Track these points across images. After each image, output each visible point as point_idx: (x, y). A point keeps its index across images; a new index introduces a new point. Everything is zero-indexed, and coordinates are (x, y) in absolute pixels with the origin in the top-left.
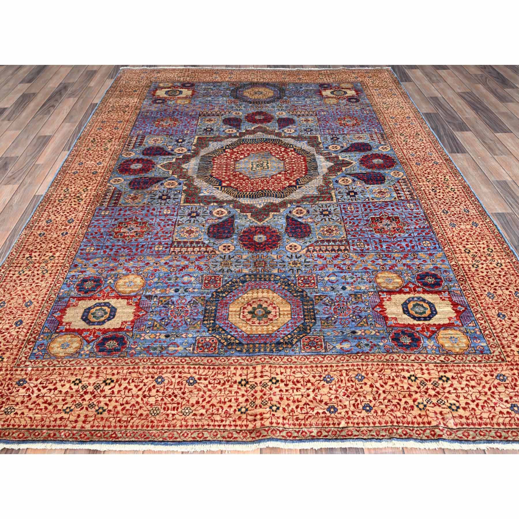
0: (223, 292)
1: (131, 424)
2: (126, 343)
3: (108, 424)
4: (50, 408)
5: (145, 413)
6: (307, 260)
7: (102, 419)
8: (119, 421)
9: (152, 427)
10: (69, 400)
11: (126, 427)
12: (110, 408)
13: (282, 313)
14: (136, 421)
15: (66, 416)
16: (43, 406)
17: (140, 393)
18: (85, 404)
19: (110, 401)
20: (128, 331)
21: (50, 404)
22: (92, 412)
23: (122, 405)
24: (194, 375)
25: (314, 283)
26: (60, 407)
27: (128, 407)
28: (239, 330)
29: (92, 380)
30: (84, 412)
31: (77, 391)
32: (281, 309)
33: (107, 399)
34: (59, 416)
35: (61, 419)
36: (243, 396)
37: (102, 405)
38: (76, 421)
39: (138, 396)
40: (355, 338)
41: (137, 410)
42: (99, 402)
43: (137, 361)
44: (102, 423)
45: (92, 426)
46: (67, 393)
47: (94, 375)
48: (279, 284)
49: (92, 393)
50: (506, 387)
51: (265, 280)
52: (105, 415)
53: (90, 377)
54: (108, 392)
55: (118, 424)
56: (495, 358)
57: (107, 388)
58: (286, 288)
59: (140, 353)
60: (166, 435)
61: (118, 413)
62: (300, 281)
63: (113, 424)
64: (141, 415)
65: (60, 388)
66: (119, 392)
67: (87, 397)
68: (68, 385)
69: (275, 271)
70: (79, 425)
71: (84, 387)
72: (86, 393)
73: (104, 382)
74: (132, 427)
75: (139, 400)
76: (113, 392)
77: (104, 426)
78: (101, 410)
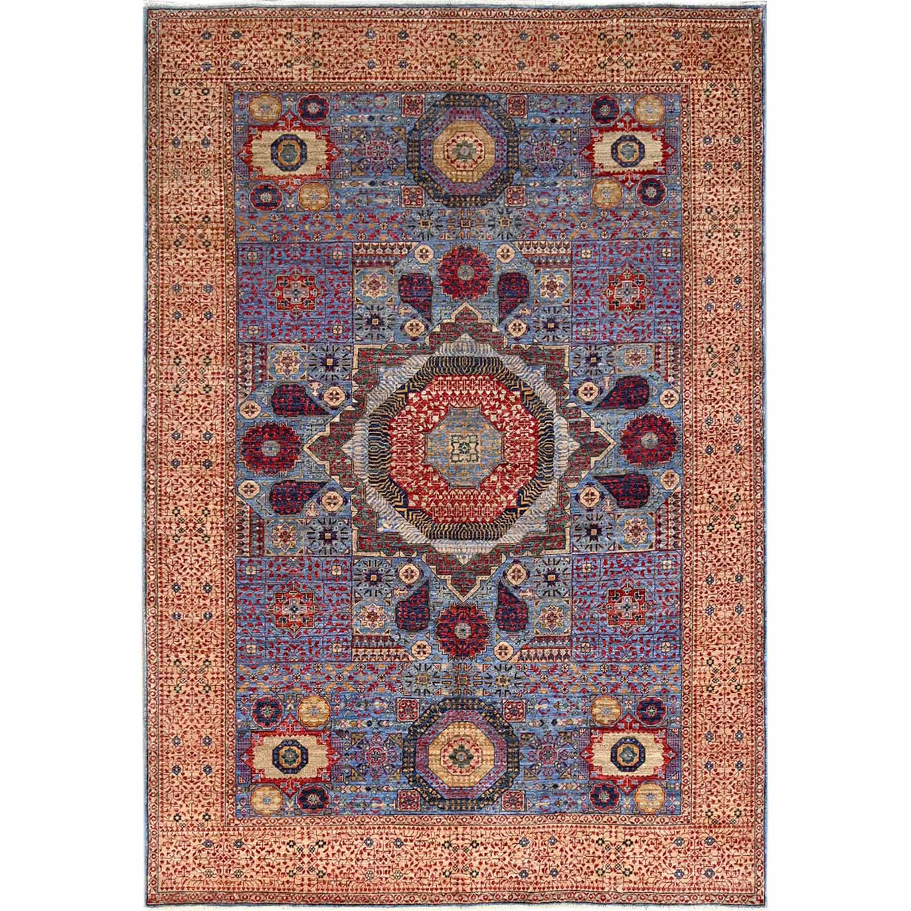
0: (420, 727)
1: (350, 887)
2: (327, 798)
3: (330, 887)
4: (275, 870)
5: (361, 877)
6: (518, 676)
7: (324, 882)
8: (340, 884)
9: (370, 890)
10: (289, 863)
11: (347, 890)
12: (329, 871)
13: (484, 758)
14: (354, 885)
15: (291, 879)
16: (267, 869)
17: (353, 856)
18: (306, 867)
19: (327, 864)
20: (325, 781)
21: (273, 867)
22: (313, 876)
23: (339, 868)
24: (400, 837)
25: (522, 714)
26: (283, 870)
27: (345, 870)
28: (440, 781)
29: (306, 842)
30: (306, 876)
31: (294, 854)
32: (484, 753)
33: (324, 862)
34: (285, 879)
35: (288, 882)
36: (447, 859)
37: (321, 868)
38: (302, 885)
39: (352, 860)
40: (556, 794)
41: (353, 874)
42: (317, 865)
43: (344, 820)
44: (325, 886)
45: (318, 890)
46: (285, 855)
47: (306, 836)
48: (483, 714)
49: (309, 856)
50: (680, 852)
51: (468, 708)
52: (326, 878)
53: (302, 838)
54: (323, 855)
55: (340, 888)
56: (682, 820)
57: (321, 850)
58: (491, 720)
59: (344, 810)
60: (382, 898)
61: (337, 876)
62: (507, 711)
63: (335, 887)
64: (358, 878)
65: (277, 851)
66: (333, 854)
67: (306, 860)
68: (284, 847)
69: (479, 693)
70: (306, 888)
71: (300, 850)
72: (303, 855)
73: (317, 843)
74: (352, 890)
75: (353, 863)
76: (328, 855)
77: (328, 890)
78: (321, 874)
